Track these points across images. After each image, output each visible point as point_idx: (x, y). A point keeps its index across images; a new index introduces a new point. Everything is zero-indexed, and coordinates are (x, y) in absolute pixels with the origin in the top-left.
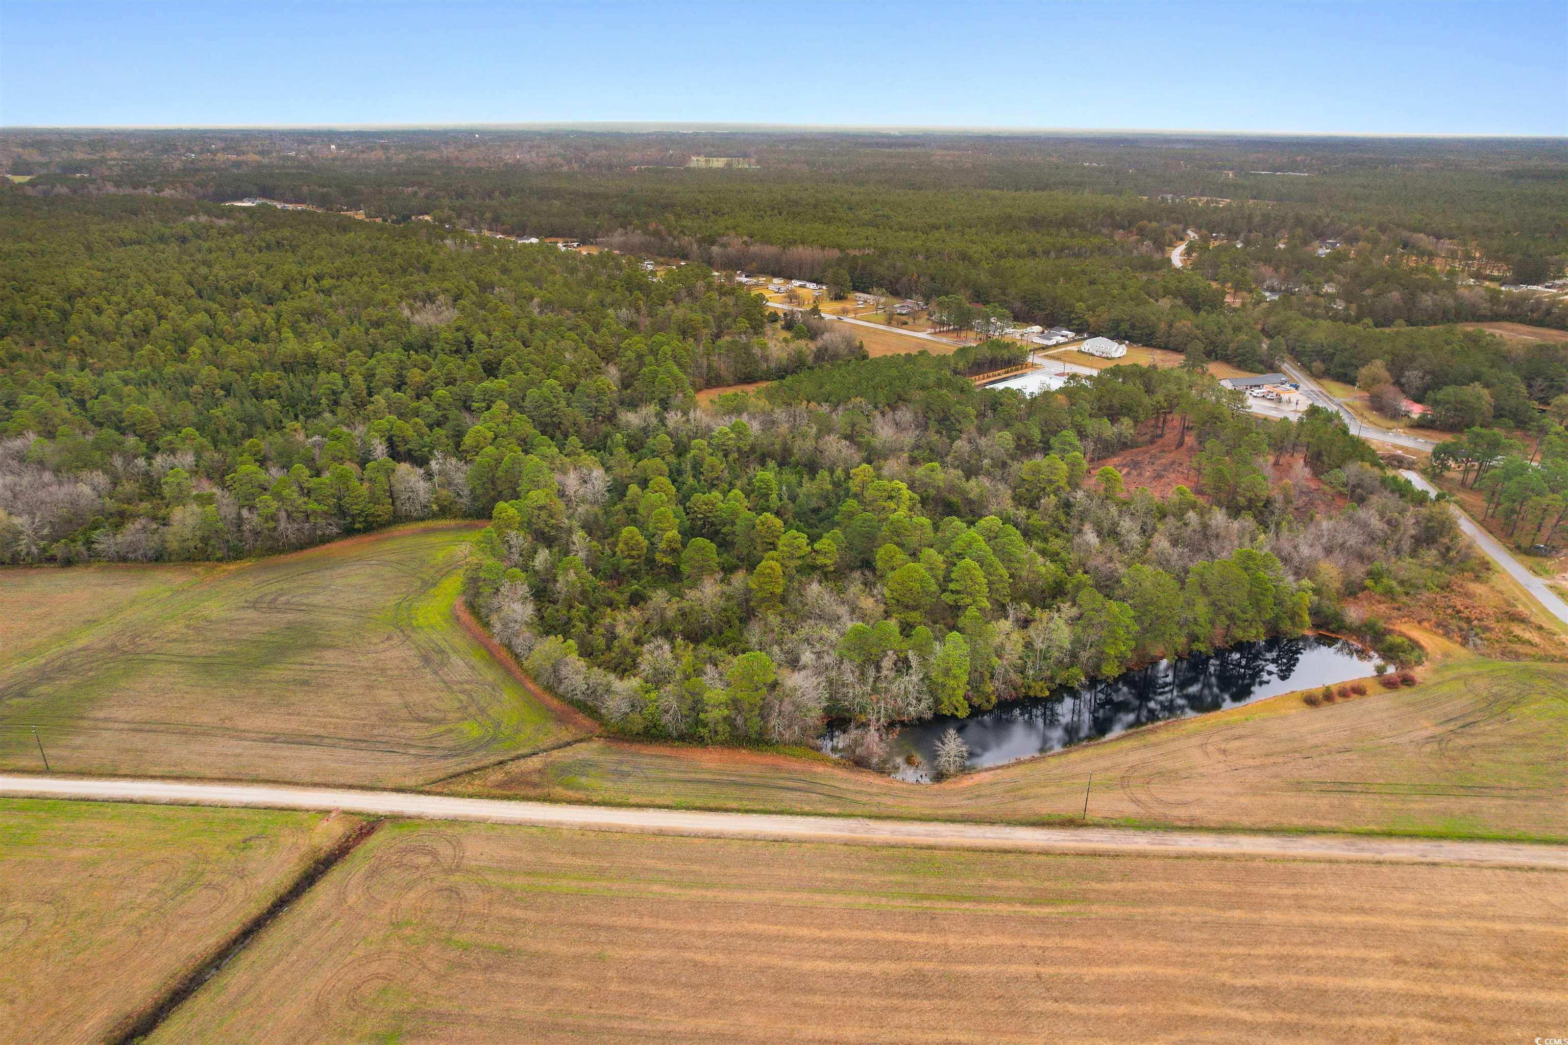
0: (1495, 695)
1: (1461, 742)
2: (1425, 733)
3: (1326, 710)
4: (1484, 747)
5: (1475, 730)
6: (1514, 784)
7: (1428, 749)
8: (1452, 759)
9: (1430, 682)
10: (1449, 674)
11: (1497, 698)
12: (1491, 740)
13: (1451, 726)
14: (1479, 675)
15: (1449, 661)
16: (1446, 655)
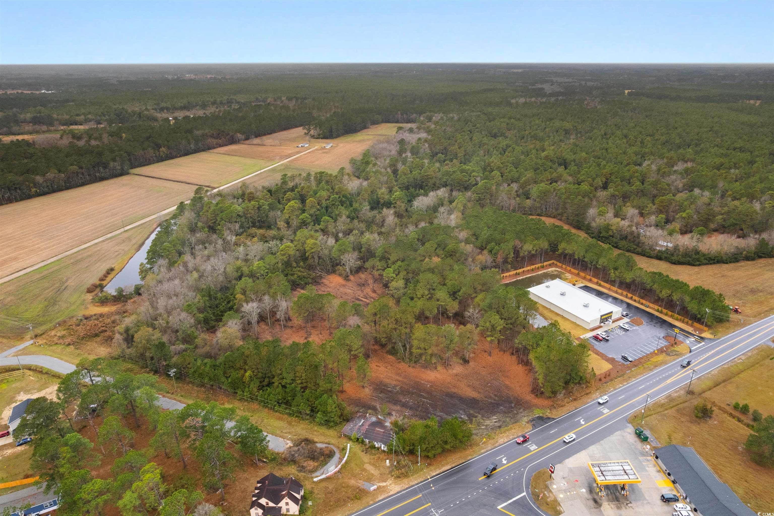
0: (56, 305)
1: (57, 285)
2: (69, 282)
3: (103, 272)
4: (48, 288)
5: (55, 291)
6: (32, 285)
7: (65, 279)
8: (56, 280)
9: (83, 296)
10: (79, 302)
11: (54, 304)
12: (47, 291)
13: (63, 287)
14: (68, 308)
15: (83, 307)
16: (86, 308)
